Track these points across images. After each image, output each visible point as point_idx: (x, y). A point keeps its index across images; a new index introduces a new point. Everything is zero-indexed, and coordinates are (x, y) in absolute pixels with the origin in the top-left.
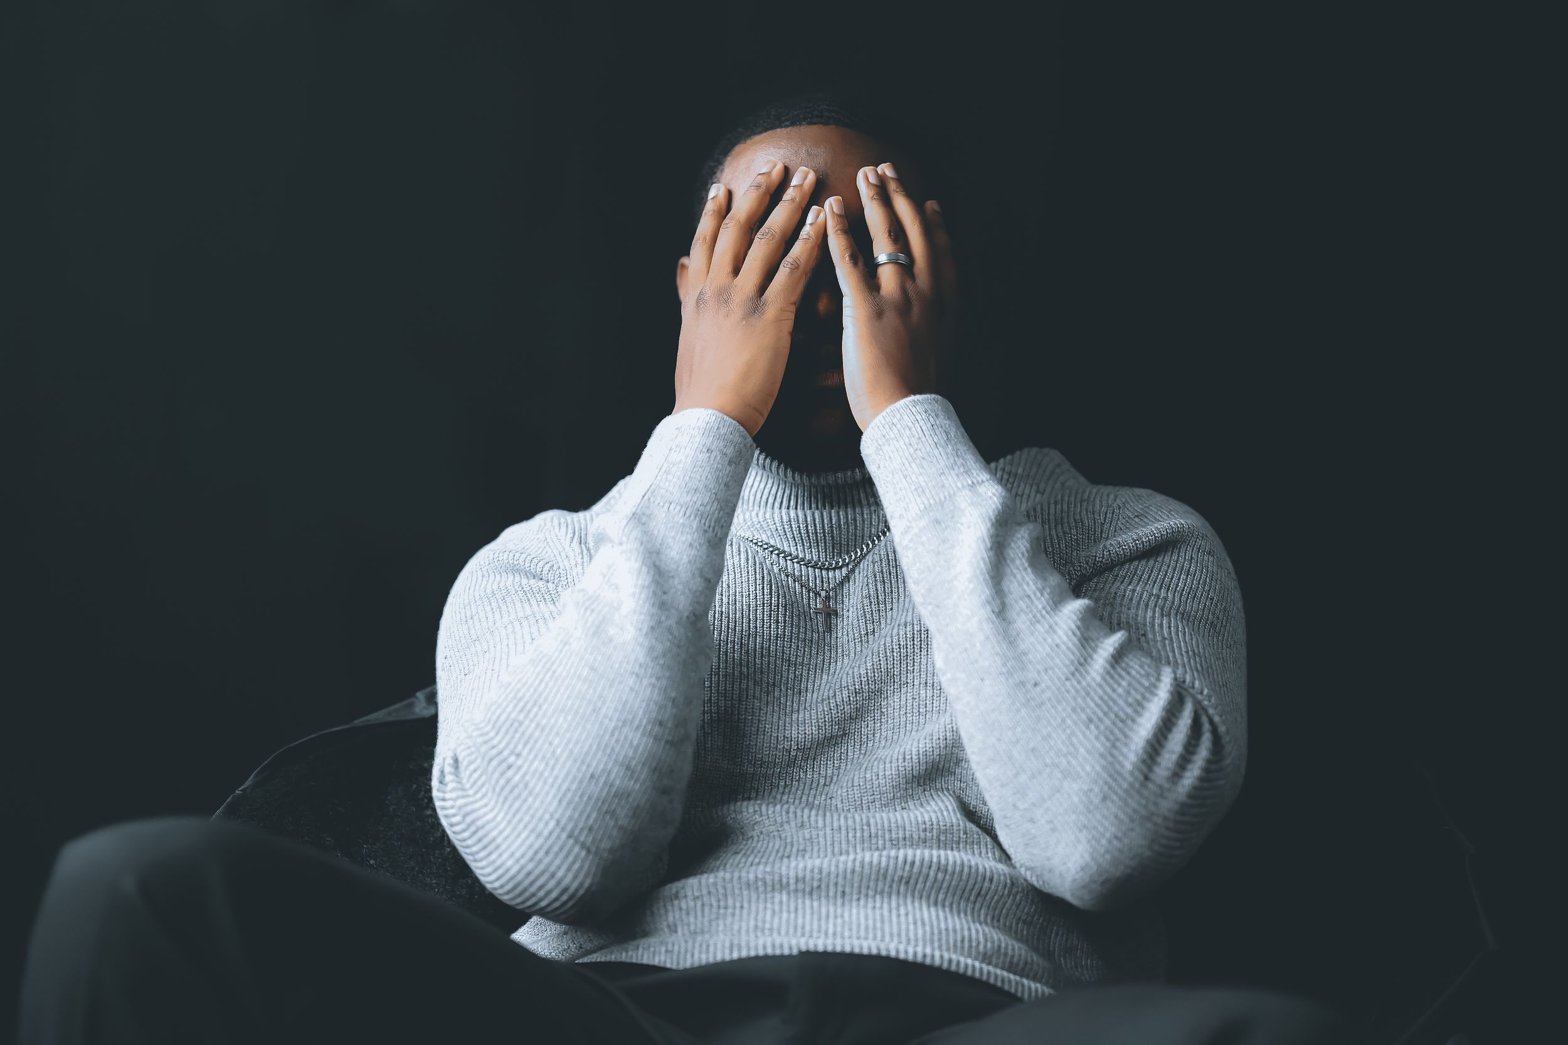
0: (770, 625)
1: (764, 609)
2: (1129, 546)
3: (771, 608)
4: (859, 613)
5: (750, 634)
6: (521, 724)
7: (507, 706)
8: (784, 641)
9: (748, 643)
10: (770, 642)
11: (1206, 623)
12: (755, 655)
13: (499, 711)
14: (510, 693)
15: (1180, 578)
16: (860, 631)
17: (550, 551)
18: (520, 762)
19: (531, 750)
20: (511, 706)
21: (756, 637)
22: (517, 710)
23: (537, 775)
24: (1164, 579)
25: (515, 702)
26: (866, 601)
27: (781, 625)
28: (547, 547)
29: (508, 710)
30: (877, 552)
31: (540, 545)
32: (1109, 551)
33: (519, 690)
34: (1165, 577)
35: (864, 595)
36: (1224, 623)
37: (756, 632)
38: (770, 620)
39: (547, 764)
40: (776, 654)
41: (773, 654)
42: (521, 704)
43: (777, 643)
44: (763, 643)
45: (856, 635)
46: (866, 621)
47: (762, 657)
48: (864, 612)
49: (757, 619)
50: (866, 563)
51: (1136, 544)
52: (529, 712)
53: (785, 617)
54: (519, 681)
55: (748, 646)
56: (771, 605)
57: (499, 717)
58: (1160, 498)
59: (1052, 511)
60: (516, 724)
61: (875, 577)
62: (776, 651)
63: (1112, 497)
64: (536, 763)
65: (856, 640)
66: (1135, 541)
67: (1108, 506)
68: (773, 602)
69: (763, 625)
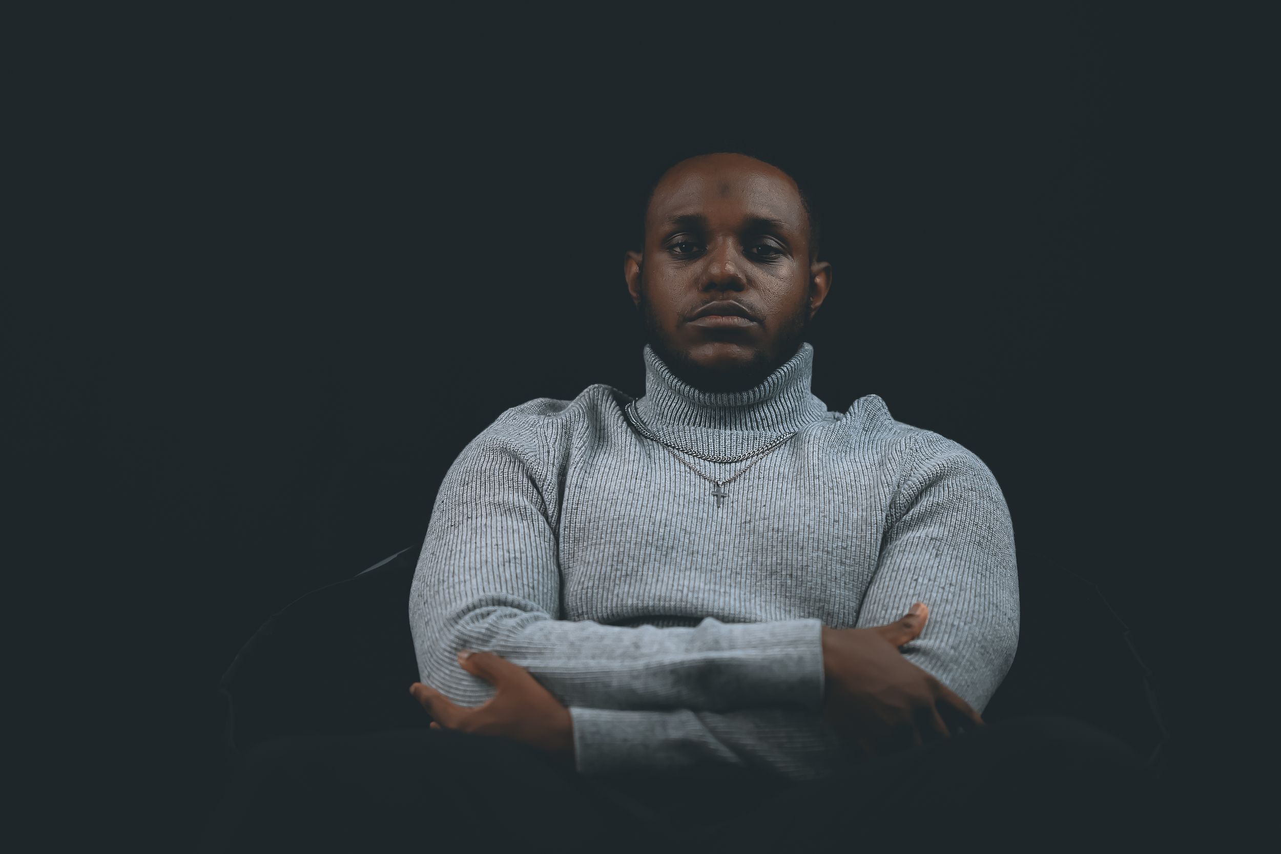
41: (674, 524)
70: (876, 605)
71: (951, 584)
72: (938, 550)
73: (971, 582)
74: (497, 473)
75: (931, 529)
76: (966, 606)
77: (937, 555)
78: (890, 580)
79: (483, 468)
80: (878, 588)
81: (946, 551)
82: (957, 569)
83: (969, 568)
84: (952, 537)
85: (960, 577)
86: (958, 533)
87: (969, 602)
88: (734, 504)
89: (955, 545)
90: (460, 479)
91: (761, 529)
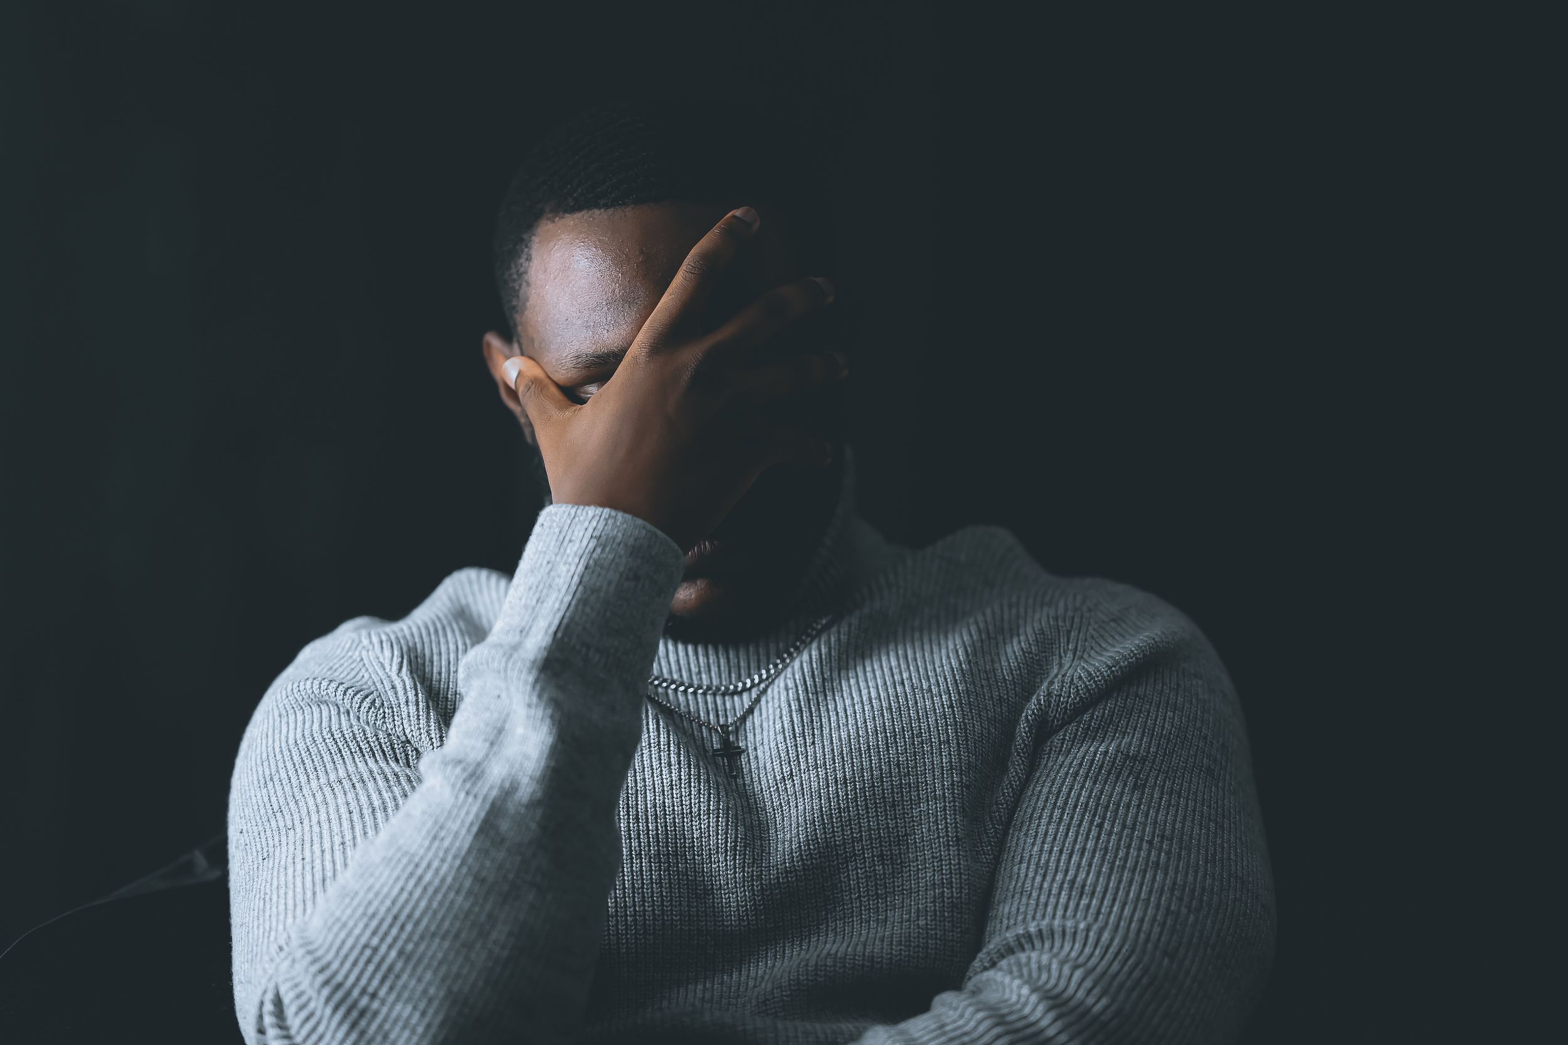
0: (661, 771)
1: (650, 751)
2: (1104, 676)
3: (660, 748)
4: (773, 753)
5: (637, 790)
6: (375, 950)
7: (355, 925)
8: (680, 787)
9: (637, 804)
10: (664, 795)
11: (1201, 770)
12: (647, 819)
13: (342, 935)
14: (359, 905)
15: (1165, 717)
16: (775, 777)
17: (367, 676)
18: (375, 1005)
19: (391, 988)
20: (361, 925)
21: (645, 793)
22: (368, 932)
23: (400, 1024)
24: (1146, 722)
25: (365, 920)
26: (780, 738)
27: (674, 768)
28: (363, 670)
29: (357, 932)
30: (789, 675)
31: (352, 666)
32: (1077, 687)
33: (370, 903)
34: (1147, 719)
35: (777, 730)
36: (1224, 763)
37: (645, 786)
38: (660, 763)
39: (415, 1008)
40: (674, 810)
42: (374, 923)
43: (672, 794)
44: (655, 799)
45: (770, 781)
46: (780, 762)
47: (656, 818)
48: (778, 751)
49: (644, 768)
50: (776, 690)
51: (1113, 671)
52: (386, 934)
53: (679, 757)
54: (369, 889)
55: (637, 808)
56: (659, 744)
57: (343, 942)
58: (1138, 596)
59: (1006, 616)
60: (368, 952)
61: (790, 706)
62: (673, 806)
63: (1079, 598)
64: (398, 1007)
65: (772, 789)
66: (1110, 668)
67: (1075, 610)
68: (662, 739)
69: (653, 773)
70: (1024, 865)
71: (1163, 837)
72: (1137, 778)
73: (1200, 835)
74: (320, 737)
75: (1126, 740)
76: (1190, 878)
77: (1135, 787)
78: (1049, 823)
79: (291, 741)
80: (1026, 835)
81: (1151, 780)
82: (1172, 811)
83: (1194, 811)
84: (1164, 757)
85: (1178, 825)
86: (1174, 750)
87: (1196, 872)
88: (758, 751)
89: (1168, 771)
90: (255, 778)
91: (814, 785)
